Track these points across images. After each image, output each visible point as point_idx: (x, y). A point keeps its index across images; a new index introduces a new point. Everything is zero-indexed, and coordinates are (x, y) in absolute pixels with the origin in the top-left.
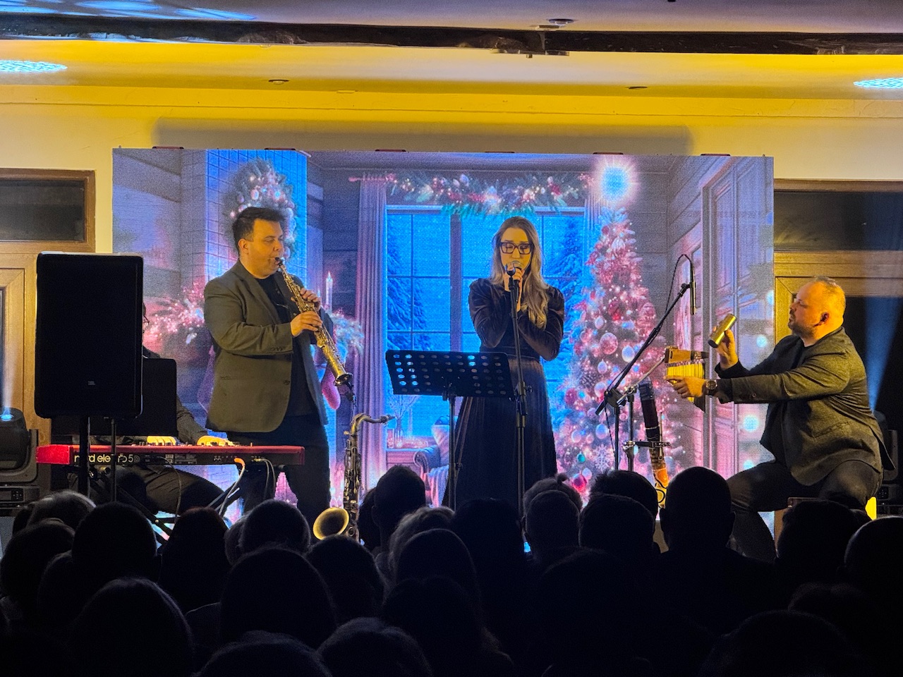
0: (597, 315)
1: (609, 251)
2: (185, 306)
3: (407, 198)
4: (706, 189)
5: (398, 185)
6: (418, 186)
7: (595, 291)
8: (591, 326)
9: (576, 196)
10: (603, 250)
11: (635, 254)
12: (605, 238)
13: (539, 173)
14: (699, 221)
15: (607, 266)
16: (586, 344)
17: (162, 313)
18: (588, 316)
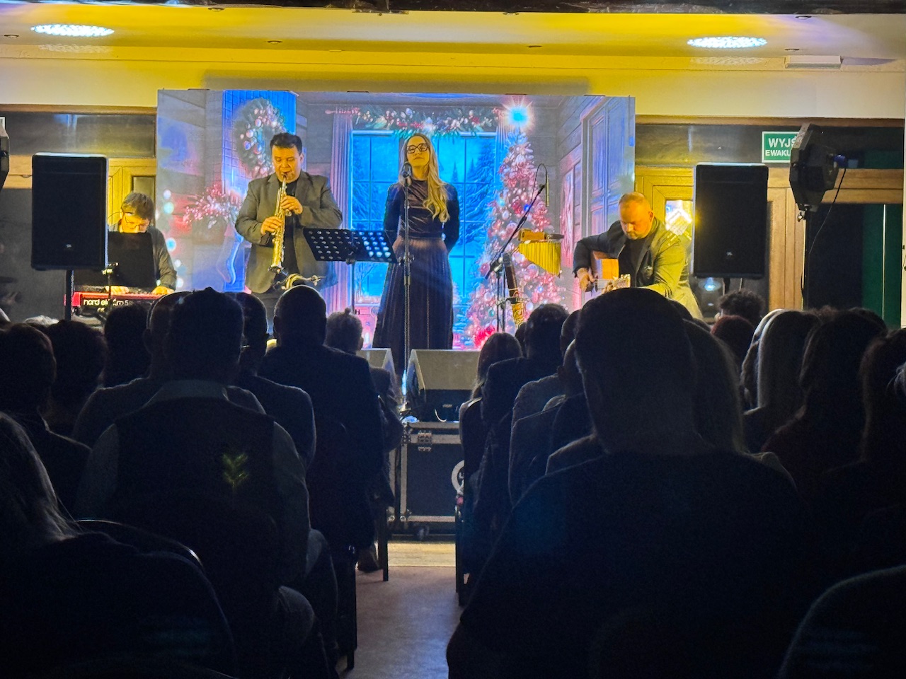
0: (504, 210)
1: (513, 164)
2: (208, 202)
3: (367, 126)
4: (585, 120)
5: (361, 116)
6: (375, 116)
7: (503, 193)
8: (499, 217)
9: (490, 125)
10: (509, 164)
11: (533, 166)
12: (511, 156)
13: (463, 108)
14: (580, 143)
15: (512, 175)
16: (496, 231)
17: (191, 207)
18: (498, 210)
